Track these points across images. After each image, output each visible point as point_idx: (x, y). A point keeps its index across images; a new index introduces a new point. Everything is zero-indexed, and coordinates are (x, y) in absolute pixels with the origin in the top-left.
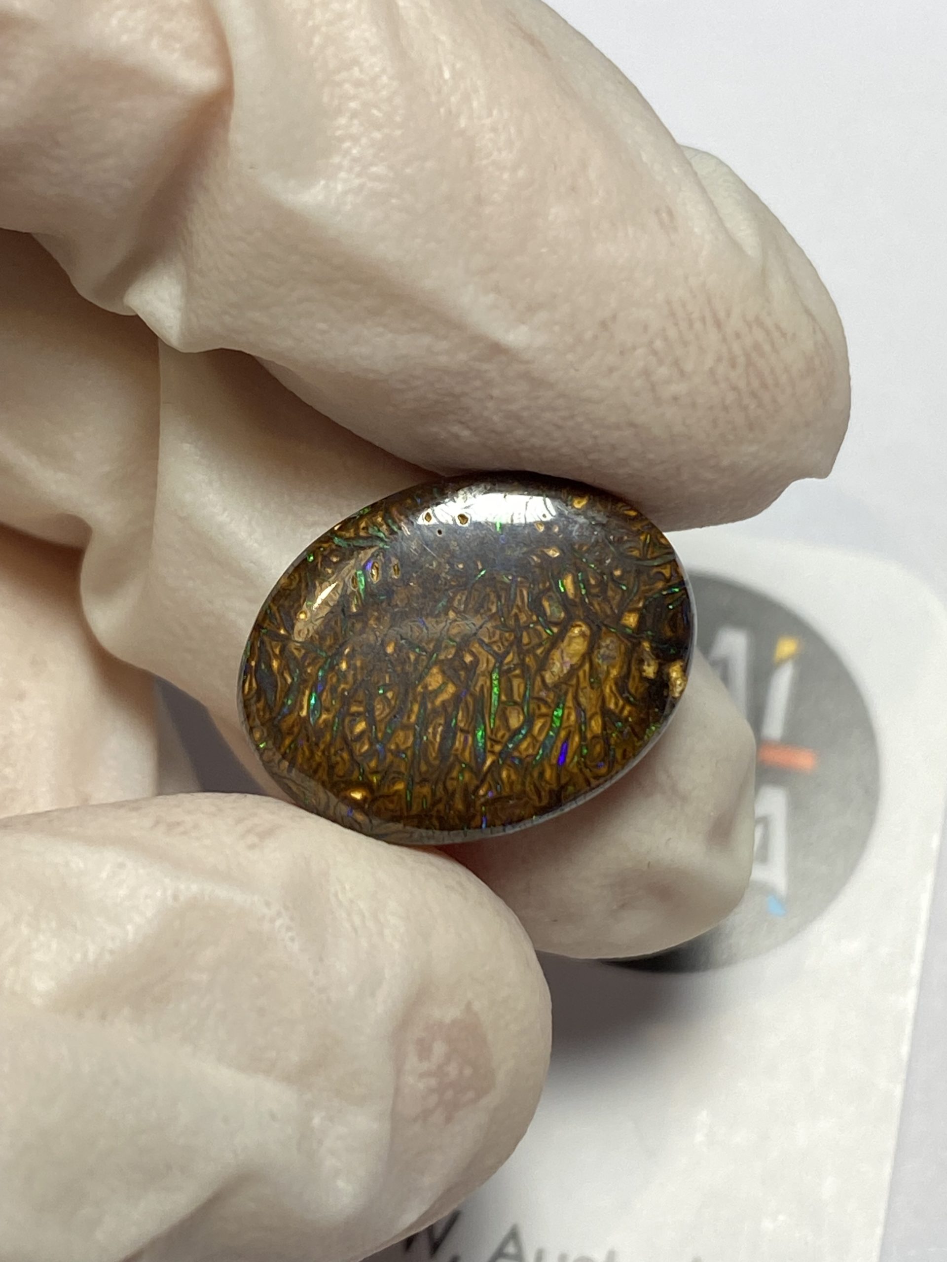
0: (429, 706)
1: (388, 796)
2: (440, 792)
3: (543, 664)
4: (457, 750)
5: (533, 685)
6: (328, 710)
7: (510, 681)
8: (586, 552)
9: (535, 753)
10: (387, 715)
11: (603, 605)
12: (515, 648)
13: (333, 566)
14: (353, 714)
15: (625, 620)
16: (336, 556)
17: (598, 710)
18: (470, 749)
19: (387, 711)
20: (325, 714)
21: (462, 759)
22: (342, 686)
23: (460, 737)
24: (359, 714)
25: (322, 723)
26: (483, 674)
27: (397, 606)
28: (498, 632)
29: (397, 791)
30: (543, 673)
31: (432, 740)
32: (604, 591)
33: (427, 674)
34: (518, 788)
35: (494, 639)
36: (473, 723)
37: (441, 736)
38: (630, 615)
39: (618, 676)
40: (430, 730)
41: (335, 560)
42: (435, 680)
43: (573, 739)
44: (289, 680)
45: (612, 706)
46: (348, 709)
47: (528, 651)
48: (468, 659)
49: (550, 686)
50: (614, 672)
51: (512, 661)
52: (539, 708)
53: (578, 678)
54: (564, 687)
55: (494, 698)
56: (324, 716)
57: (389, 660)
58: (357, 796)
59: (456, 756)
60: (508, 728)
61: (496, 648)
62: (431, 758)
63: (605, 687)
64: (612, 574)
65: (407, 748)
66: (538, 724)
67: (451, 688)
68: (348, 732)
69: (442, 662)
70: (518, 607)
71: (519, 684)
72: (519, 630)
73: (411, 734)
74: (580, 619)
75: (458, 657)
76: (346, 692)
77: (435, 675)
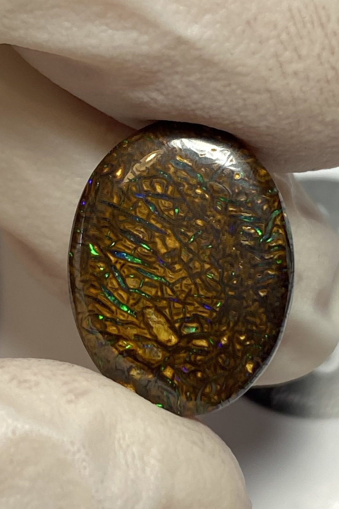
0: (157, 234)
2: (103, 223)
3: (159, 311)
4: (125, 242)
5: (148, 300)
6: (175, 173)
7: (155, 287)
8: (218, 362)
10: (160, 208)
11: (182, 360)
12: (174, 297)
13: (261, 205)
14: (167, 187)
15: (169, 369)
16: (267, 209)
17: (121, 334)
18: (124, 250)
19: (162, 208)
21: (119, 243)
22: (186, 186)
23: (132, 246)
24: (166, 191)
25: (168, 167)
26: (165, 272)
27: (224, 235)
28: (187, 290)
29: (113, 197)
30: (153, 309)
31: (136, 229)
32: (190, 362)
33: (176, 239)
34: (90, 270)
35: (183, 286)
37: (137, 235)
38: (171, 373)
39: (137, 353)
40: (142, 230)
41: (265, 207)
42: (172, 243)
43: (108, 313)
45: (120, 343)
46: (171, 186)
47: (169, 304)
48: (177, 267)
49: (144, 310)
50: (140, 352)
51: (167, 292)
52: (133, 299)
53: (144, 329)
54: (141, 318)
56: (172, 169)
57: (193, 219)
58: (119, 173)
59: (122, 240)
60: (128, 276)
61: (178, 285)
62: (125, 224)
64: (200, 371)
65: (136, 213)
66: (125, 296)
67: (163, 251)
68: (158, 180)
69: (181, 251)
70: (198, 307)
71: (151, 292)
72: (184, 303)
73: (144, 217)
74: (179, 342)
75: (181, 261)
76: (182, 187)
77: (174, 244)
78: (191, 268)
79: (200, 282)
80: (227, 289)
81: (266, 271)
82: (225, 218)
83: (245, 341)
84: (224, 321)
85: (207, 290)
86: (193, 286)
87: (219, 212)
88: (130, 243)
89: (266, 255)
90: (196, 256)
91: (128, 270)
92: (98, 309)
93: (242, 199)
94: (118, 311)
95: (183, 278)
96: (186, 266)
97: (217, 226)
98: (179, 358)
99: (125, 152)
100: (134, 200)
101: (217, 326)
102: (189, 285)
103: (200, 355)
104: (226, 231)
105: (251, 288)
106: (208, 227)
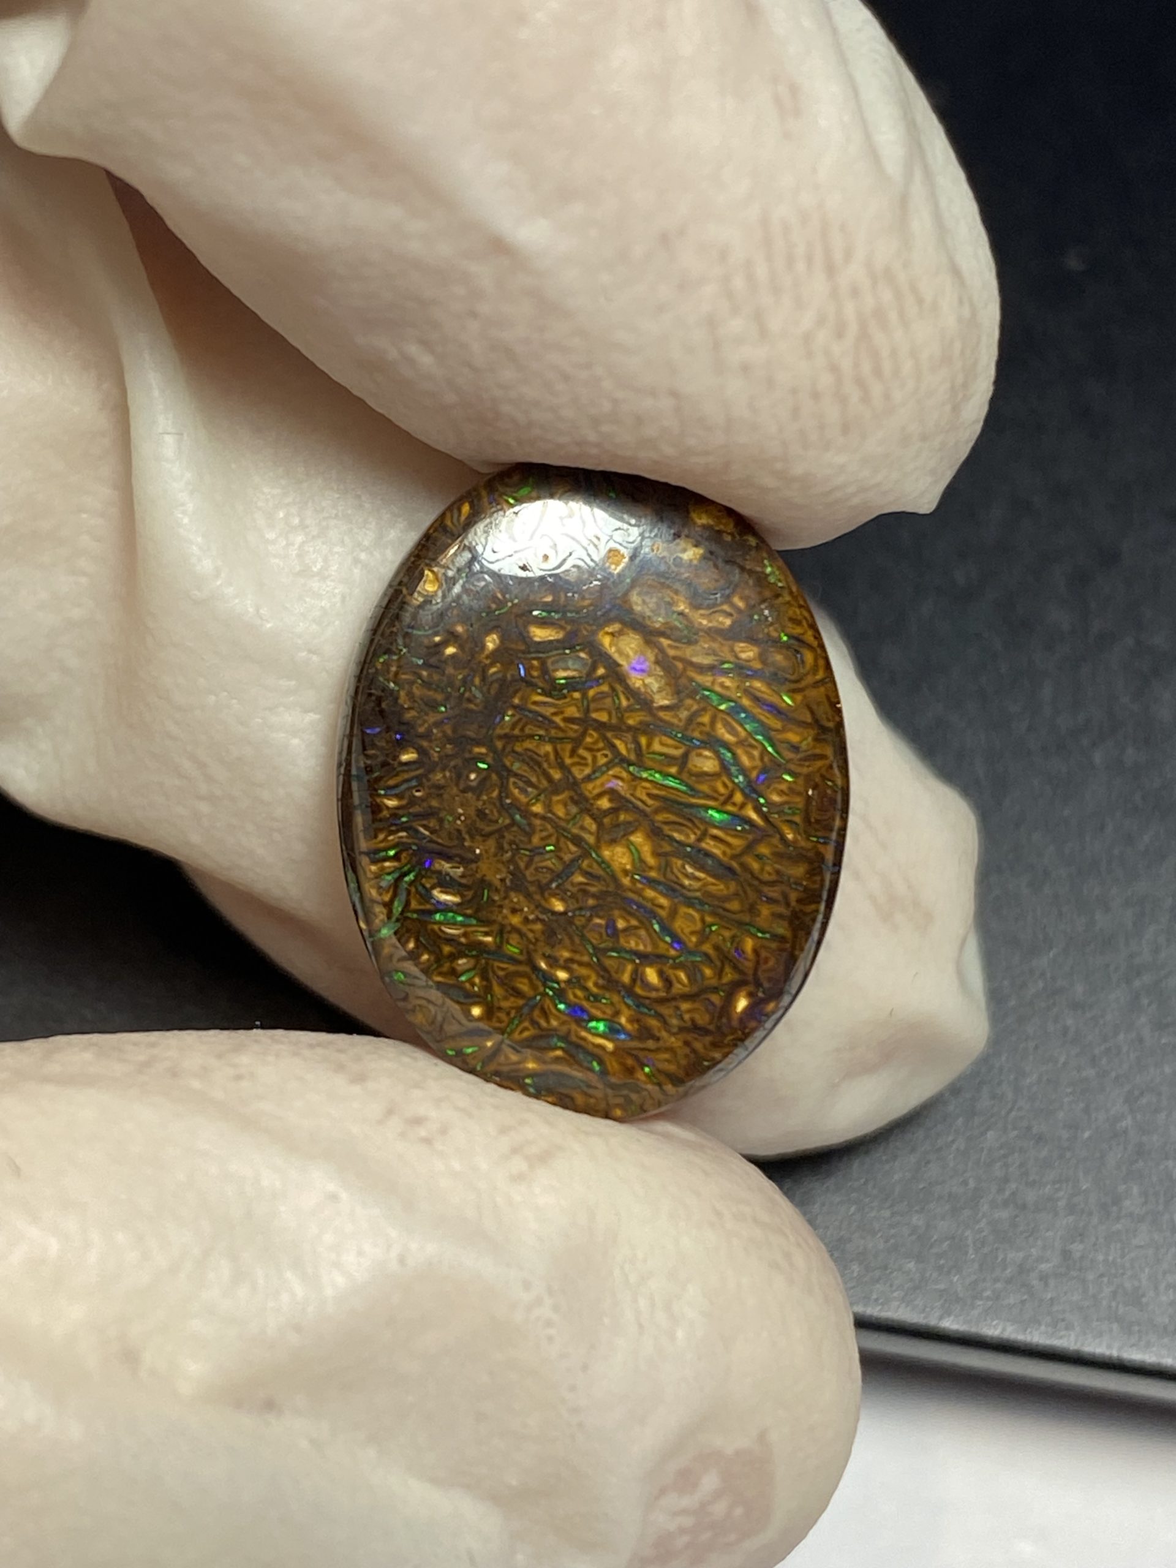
0: (653, 874)
1: (758, 963)
2: (774, 892)
3: (643, 701)
4: (724, 853)
5: (668, 724)
6: (616, 1013)
7: (653, 755)
9: (760, 747)
12: (609, 735)
13: (420, 951)
14: (634, 980)
17: (730, 642)
18: (729, 835)
19: (643, 932)
20: (620, 1018)
21: (739, 850)
23: (709, 845)
24: (635, 973)
25: (632, 1025)
26: (633, 789)
27: (502, 880)
28: (581, 752)
29: (756, 951)
30: (655, 705)
31: (701, 883)
33: (609, 866)
35: (590, 760)
36: (696, 821)
37: (698, 870)
39: (689, 601)
41: (411, 946)
42: (618, 857)
43: (757, 689)
44: (559, 1053)
45: (728, 622)
46: (624, 986)
47: (621, 719)
48: (605, 803)
49: (675, 701)
50: (682, 604)
51: (626, 744)
52: (701, 725)
53: (675, 658)
54: (683, 681)
55: (671, 782)
56: (623, 1020)
57: (573, 911)
58: (742, 1004)
59: (734, 857)
60: (715, 776)
61: (603, 761)
62: (725, 892)
63: (700, 624)
65: (703, 920)
66: (722, 732)
67: (637, 838)
68: (654, 995)
69: (598, 839)
70: (555, 714)
71: (661, 742)
72: (586, 722)
73: (683, 910)
74: (594, 633)
75: (598, 816)
76: (601, 982)
77: (613, 855)
78: (576, 803)
79: (552, 772)
80: (490, 760)
81: (404, 802)
82: (500, 918)
83: (445, 643)
84: (496, 686)
85: (537, 753)
86: (568, 761)
87: (515, 930)
88: (717, 852)
89: (405, 840)
91: (716, 791)
93: (464, 964)
94: (734, 696)
95: (588, 778)
96: (584, 804)
97: (519, 900)
100: (707, 948)
101: (509, 677)
102: (578, 764)
103: (546, 605)
104: (497, 890)
105: (436, 764)
106: (537, 897)
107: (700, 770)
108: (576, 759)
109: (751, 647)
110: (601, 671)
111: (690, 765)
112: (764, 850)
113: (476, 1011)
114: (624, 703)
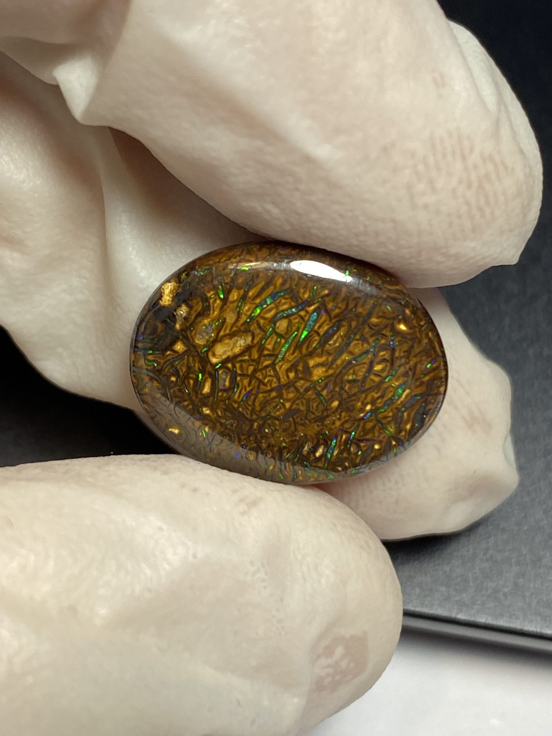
0: (330, 359)
1: (384, 317)
3: (248, 349)
4: (328, 324)
5: (261, 340)
7: (274, 349)
8: (185, 401)
9: (282, 298)
10: (358, 366)
11: (192, 365)
12: (260, 367)
13: (343, 466)
14: (379, 376)
15: (183, 349)
17: (228, 304)
19: (357, 368)
21: (328, 317)
23: (322, 331)
24: (375, 375)
26: (288, 361)
27: (318, 426)
28: (265, 381)
29: (378, 317)
30: (250, 344)
31: (339, 338)
32: (187, 372)
33: (322, 378)
35: (270, 378)
37: (333, 338)
38: (179, 350)
39: (205, 318)
42: (318, 373)
43: (253, 294)
44: (406, 414)
46: (380, 380)
47: (253, 361)
48: (292, 375)
49: (251, 334)
50: (206, 321)
51: (266, 360)
52: (264, 324)
53: (230, 330)
54: (242, 328)
57: (340, 397)
58: (402, 327)
59: (330, 320)
60: (290, 322)
61: (272, 372)
62: (346, 327)
63: (217, 315)
64: (177, 380)
65: (357, 340)
66: (269, 315)
67: (312, 363)
68: (388, 368)
69: (308, 381)
70: (245, 390)
71: (269, 344)
72: (252, 376)
73: (351, 348)
74: (211, 365)
75: (297, 378)
76: (376, 391)
77: (317, 375)
78: (289, 387)
79: (272, 396)
80: (261, 422)
81: (273, 462)
82: (336, 430)
84: (227, 414)
85: (262, 401)
86: (269, 388)
87: (342, 425)
88: (326, 328)
89: (290, 464)
90: (300, 395)
91: (297, 323)
92: (259, 283)
94: (254, 306)
95: (279, 380)
96: (290, 384)
97: (329, 421)
98: (194, 361)
99: (424, 336)
100: (371, 340)
101: (224, 407)
102: (271, 385)
103: (194, 383)
105: (258, 445)
106: (329, 412)
107: (285, 329)
108: (269, 384)
109: (233, 292)
110: (230, 365)
111: (282, 333)
112: (330, 306)
113: (377, 447)
114: (247, 358)
